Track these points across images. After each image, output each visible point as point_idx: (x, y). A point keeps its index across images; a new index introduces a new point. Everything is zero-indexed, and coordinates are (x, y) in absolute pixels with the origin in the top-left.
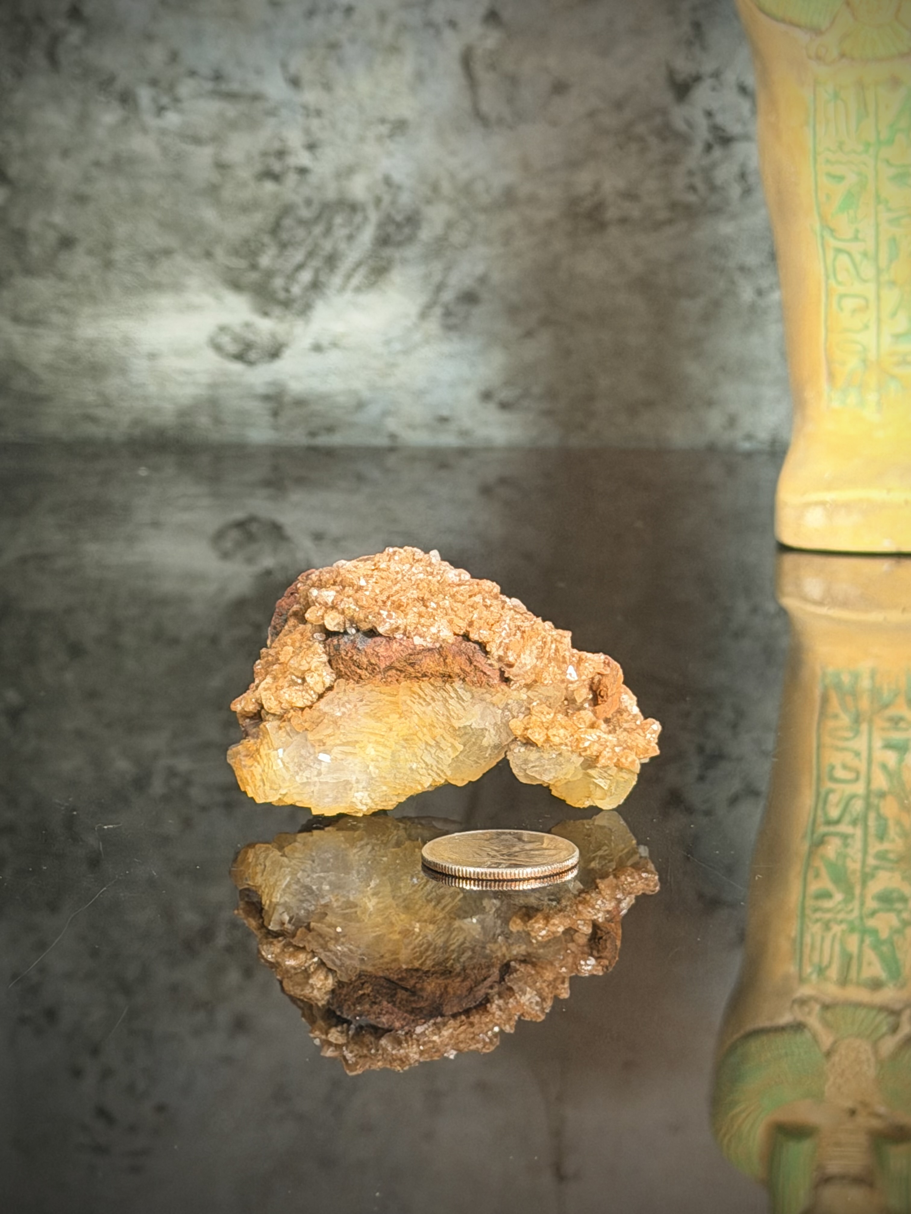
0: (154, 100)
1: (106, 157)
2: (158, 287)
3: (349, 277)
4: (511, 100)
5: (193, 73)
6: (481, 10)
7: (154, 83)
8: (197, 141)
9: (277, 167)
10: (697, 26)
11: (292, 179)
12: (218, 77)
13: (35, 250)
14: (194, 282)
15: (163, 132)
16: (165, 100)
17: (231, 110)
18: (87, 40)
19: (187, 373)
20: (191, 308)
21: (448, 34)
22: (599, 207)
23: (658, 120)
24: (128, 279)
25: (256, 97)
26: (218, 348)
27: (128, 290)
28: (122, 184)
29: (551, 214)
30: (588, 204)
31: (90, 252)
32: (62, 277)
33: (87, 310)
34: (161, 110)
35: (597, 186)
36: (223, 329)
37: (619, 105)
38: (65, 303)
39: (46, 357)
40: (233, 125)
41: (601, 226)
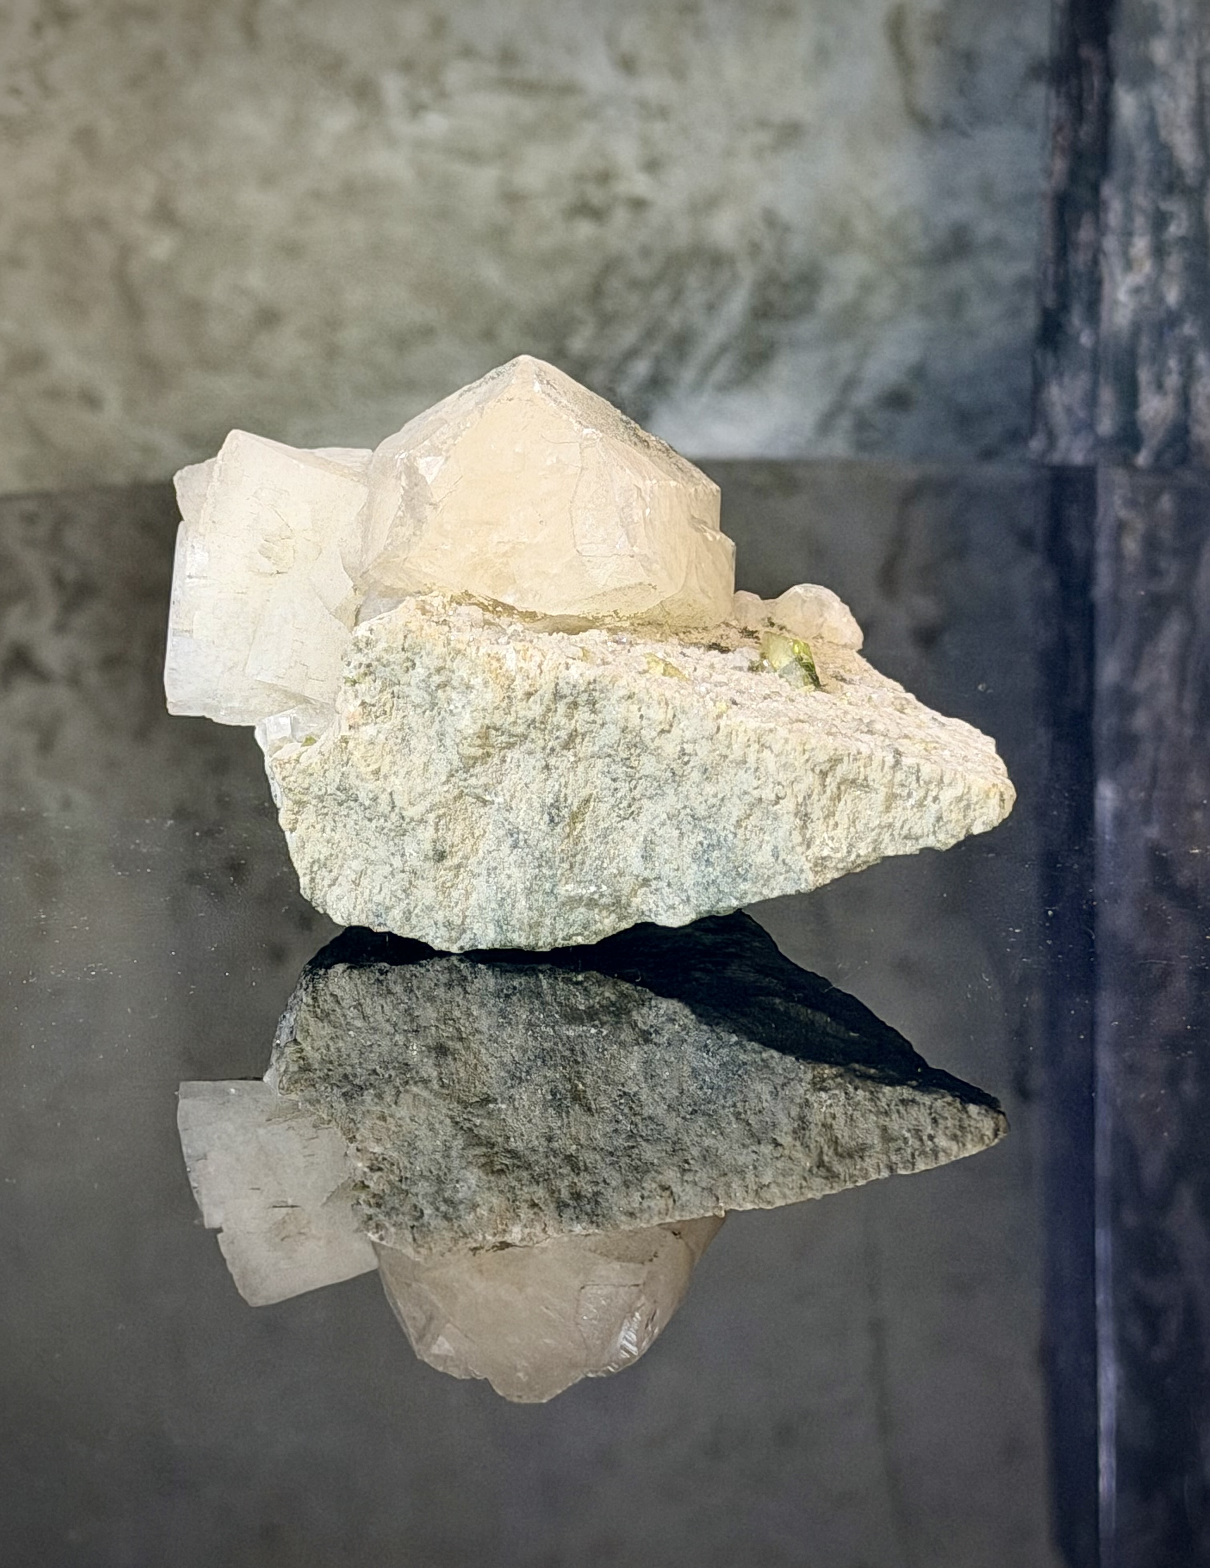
3: (707, 368)
9: (596, 195)
11: (621, 216)
25: (568, 89)
34: (417, 109)
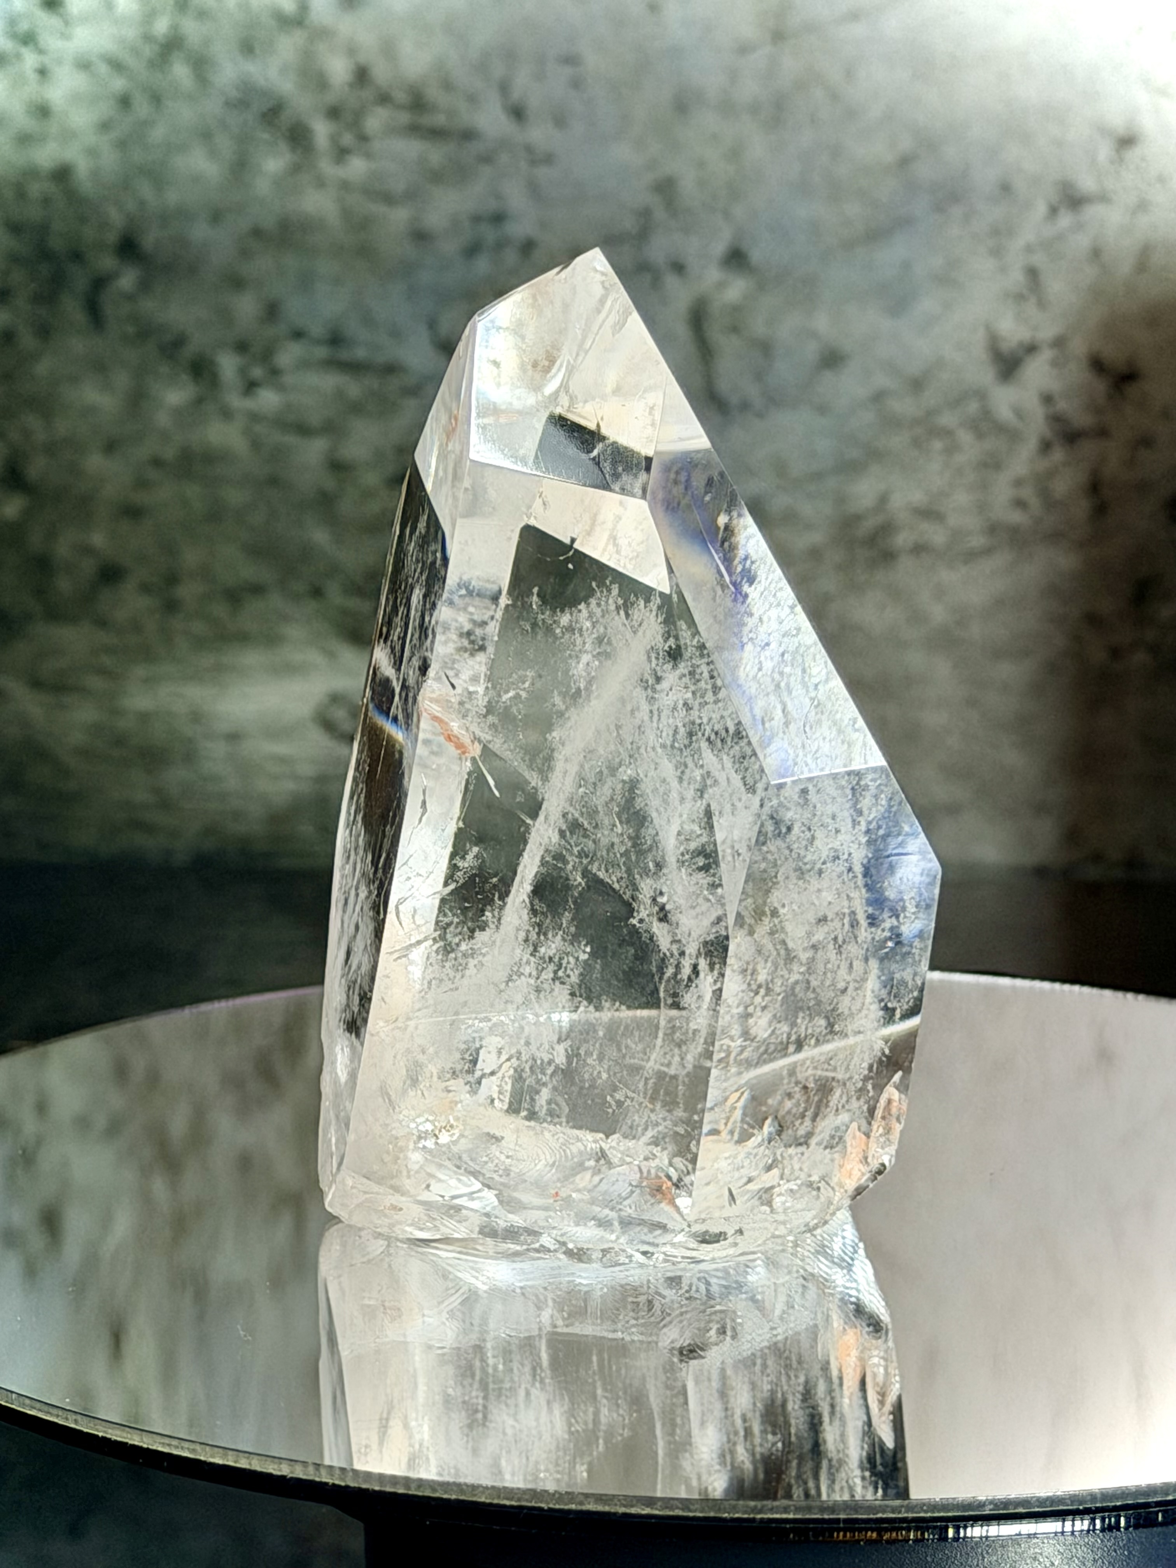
0: (243, 371)
1: (169, 453)
2: (243, 638)
4: (759, 376)
5: (298, 335)
6: (719, 248)
7: (242, 347)
8: (303, 430)
10: (1033, 273)
12: (336, 339)
13: (64, 585)
14: (294, 631)
15: (254, 417)
16: (257, 372)
17: (354, 389)
18: (145, 286)
19: (282, 760)
20: (290, 670)
21: (671, 281)
22: (887, 529)
23: (973, 407)
24: (198, 627)
26: (328, 725)
27: (200, 644)
28: (193, 491)
29: (816, 538)
30: (869, 524)
31: (145, 589)
32: (102, 623)
33: (140, 671)
35: (883, 499)
36: (335, 699)
37: (917, 385)
38: (107, 660)
39: (77, 738)
40: (356, 408)
41: (888, 557)
